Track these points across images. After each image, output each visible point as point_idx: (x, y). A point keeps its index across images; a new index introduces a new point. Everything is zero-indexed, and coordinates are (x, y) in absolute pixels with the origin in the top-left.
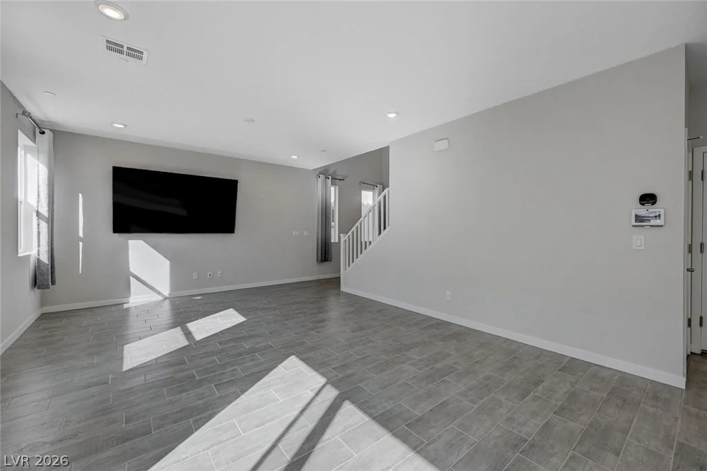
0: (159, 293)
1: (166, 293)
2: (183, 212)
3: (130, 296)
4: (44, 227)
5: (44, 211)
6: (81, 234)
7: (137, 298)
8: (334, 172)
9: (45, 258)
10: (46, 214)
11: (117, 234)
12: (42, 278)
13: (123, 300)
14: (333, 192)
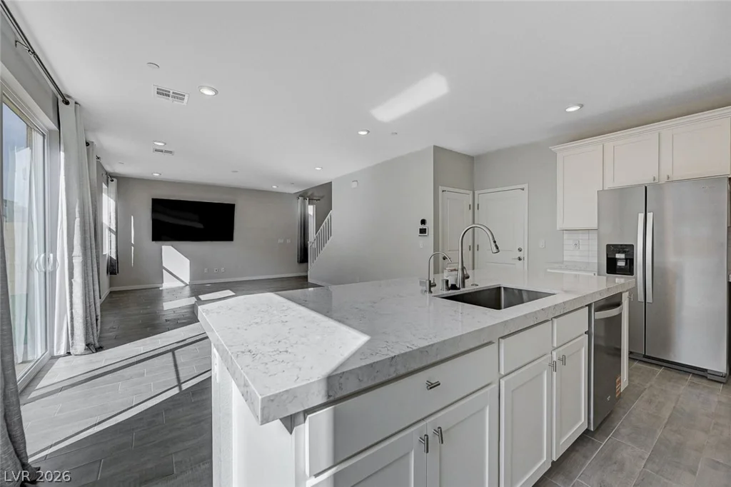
0: (182, 281)
1: (187, 281)
2: (200, 226)
3: (163, 282)
4: (113, 236)
5: (113, 227)
6: (133, 242)
7: (168, 284)
8: (312, 194)
9: (114, 256)
10: (114, 230)
11: (154, 242)
12: (113, 268)
13: (159, 285)
14: (311, 210)
